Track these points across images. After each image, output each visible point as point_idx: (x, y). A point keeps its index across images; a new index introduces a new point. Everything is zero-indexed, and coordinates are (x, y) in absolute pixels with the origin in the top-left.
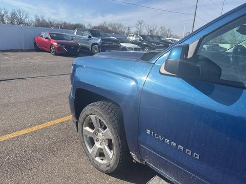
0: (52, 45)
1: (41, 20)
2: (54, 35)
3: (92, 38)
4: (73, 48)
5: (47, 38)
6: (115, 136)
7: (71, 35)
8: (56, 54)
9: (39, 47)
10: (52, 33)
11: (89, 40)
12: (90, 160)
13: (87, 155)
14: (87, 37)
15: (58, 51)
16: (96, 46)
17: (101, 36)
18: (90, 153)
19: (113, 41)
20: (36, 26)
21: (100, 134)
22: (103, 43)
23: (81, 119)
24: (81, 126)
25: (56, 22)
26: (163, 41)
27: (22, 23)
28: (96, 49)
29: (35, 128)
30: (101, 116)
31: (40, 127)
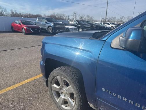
0: (23, 28)
1: (14, 12)
2: (24, 22)
3: (48, 23)
4: (36, 29)
5: (19, 24)
6: (77, 92)
7: (35, 21)
8: (26, 34)
9: (14, 30)
10: (23, 21)
11: (46, 24)
12: (57, 107)
13: (55, 103)
14: (44, 23)
15: (27, 32)
16: (50, 28)
17: (53, 21)
18: (58, 102)
19: (61, 24)
20: (11, 16)
21: (64, 89)
22: (54, 26)
23: (50, 79)
24: (50, 84)
25: (24, 14)
26: (90, 24)
27: (3, 15)
28: (50, 29)
29: (17, 86)
30: (65, 77)
31: (21, 84)
